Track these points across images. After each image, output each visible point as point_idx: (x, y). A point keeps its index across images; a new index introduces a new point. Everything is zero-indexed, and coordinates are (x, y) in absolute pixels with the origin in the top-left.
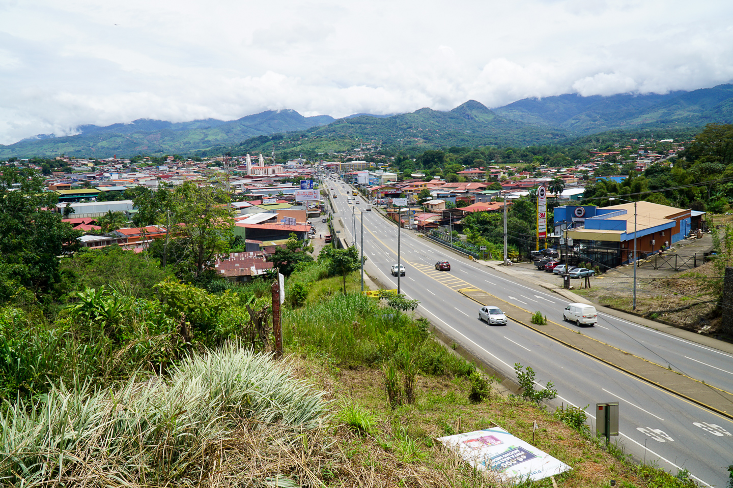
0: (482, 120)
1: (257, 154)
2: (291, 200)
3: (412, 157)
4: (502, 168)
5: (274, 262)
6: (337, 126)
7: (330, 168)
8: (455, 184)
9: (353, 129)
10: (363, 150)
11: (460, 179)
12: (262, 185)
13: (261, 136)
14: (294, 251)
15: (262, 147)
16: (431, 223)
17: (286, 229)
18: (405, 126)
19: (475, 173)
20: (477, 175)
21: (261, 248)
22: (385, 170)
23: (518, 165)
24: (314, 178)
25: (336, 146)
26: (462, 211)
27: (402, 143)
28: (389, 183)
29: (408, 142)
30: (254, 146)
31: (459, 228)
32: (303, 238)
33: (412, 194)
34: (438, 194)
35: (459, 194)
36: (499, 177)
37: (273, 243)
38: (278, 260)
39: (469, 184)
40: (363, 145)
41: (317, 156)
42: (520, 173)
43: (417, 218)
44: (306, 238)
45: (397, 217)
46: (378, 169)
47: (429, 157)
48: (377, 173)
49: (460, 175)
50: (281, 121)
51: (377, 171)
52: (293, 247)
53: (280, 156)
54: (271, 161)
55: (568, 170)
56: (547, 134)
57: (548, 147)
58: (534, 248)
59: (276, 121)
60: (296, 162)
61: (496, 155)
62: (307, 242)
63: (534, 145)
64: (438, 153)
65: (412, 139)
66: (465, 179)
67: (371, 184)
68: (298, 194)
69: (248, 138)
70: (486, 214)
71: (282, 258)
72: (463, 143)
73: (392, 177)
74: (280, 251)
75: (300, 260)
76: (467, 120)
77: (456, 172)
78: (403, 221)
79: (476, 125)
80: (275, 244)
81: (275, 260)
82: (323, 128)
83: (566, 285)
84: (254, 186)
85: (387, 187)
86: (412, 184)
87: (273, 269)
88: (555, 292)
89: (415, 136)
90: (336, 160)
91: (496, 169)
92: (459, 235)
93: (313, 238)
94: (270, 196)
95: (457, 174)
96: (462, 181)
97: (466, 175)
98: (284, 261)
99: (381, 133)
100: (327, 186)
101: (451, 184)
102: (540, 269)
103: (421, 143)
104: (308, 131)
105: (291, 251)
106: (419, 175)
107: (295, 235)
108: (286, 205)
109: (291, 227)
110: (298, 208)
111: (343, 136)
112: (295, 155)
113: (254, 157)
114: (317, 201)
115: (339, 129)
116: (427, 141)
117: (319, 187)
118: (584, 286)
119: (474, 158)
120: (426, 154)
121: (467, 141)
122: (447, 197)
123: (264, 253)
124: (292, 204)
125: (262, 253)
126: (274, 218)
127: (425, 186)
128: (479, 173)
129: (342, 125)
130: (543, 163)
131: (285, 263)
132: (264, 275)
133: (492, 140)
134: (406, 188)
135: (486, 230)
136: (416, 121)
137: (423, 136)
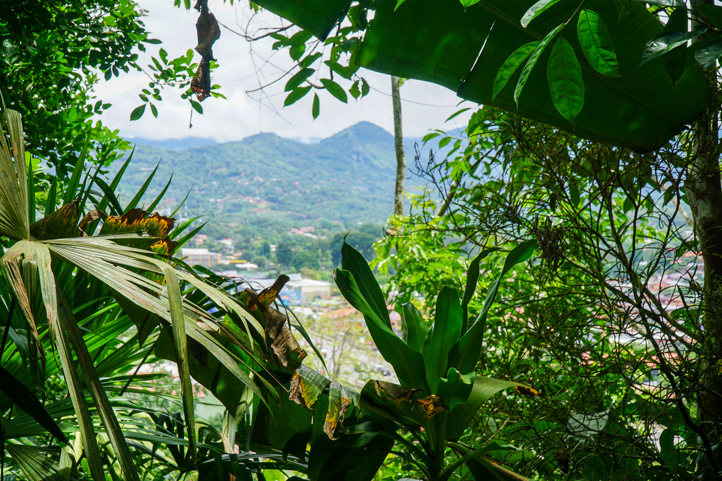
18: (224, 171)
27: (221, 207)
29: (234, 205)
65: (242, 200)
76: (355, 164)
79: (374, 175)
89: (248, 193)
103: (262, 210)
116: (275, 205)
121: (362, 209)
136: (247, 160)
137: (266, 194)
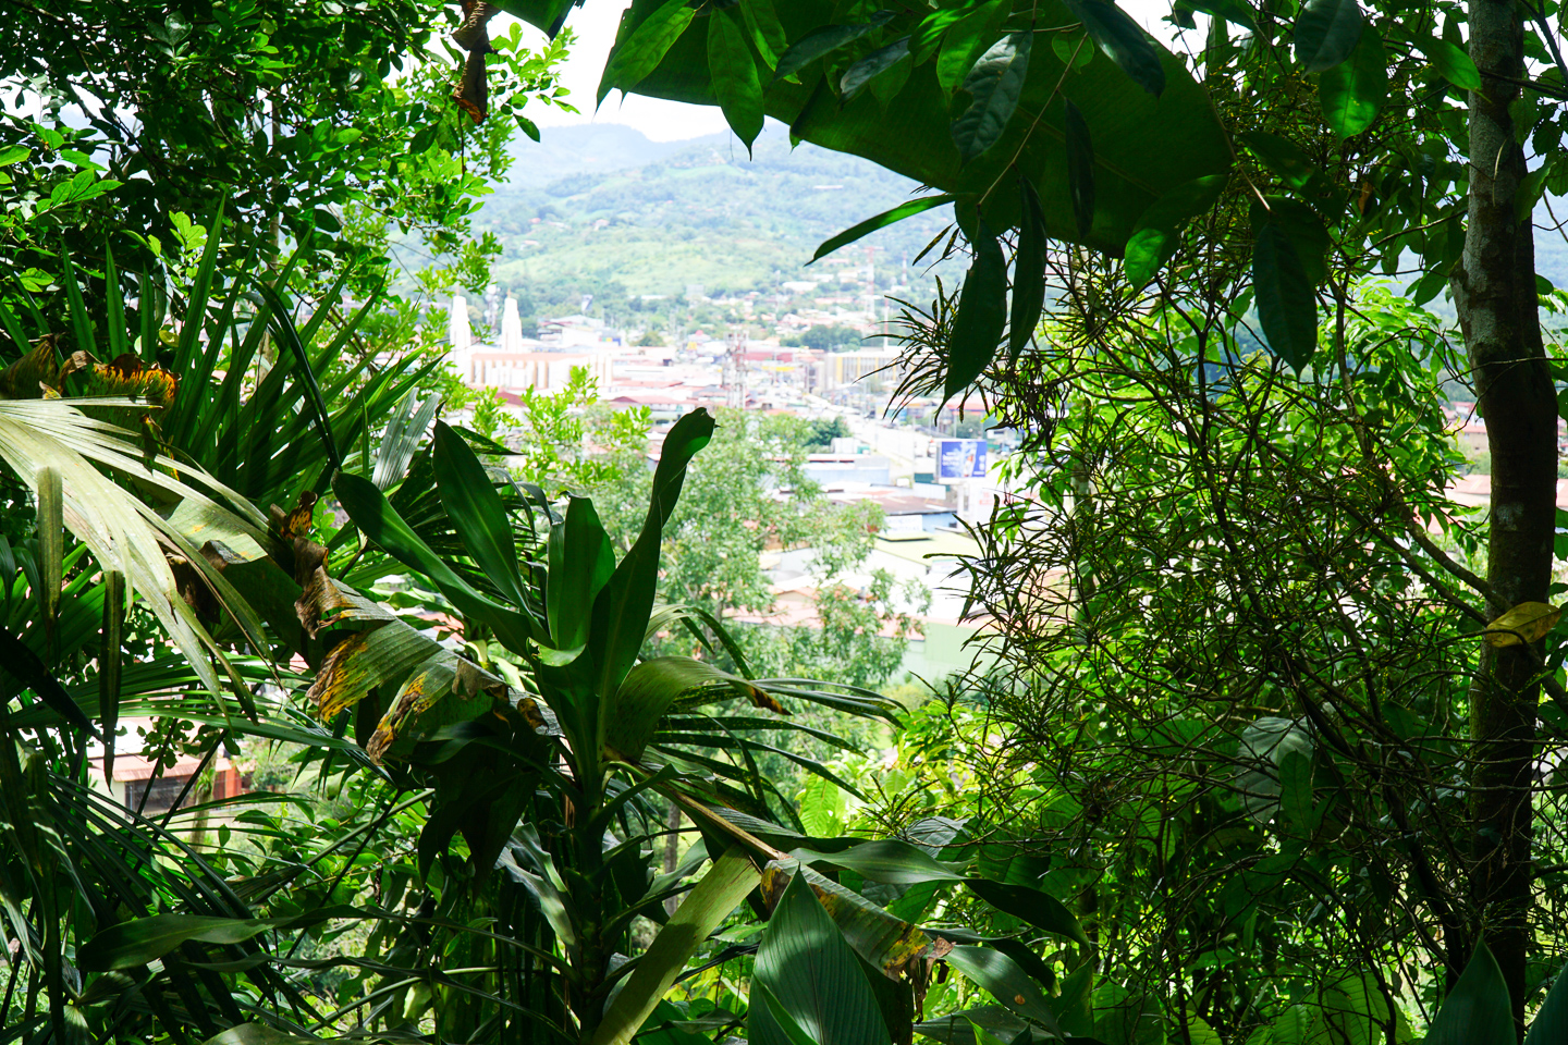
6: (680, 174)
9: (752, 191)
82: (618, 183)
104: (552, 192)
115: (692, 191)
129: (704, 171)
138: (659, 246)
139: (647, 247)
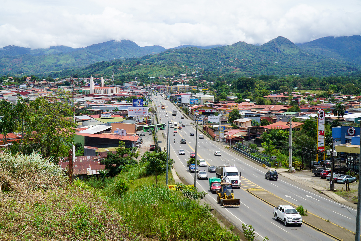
0: (289, 53)
1: (99, 77)
2: (124, 115)
3: (229, 82)
4: (303, 94)
5: (106, 164)
6: (167, 55)
7: (159, 90)
8: (262, 106)
9: (180, 57)
10: (188, 75)
11: (266, 102)
12: (102, 102)
13: (104, 62)
14: (122, 156)
15: (104, 70)
16: (237, 138)
17: (118, 138)
18: (224, 57)
19: (279, 98)
20: (281, 99)
21: (96, 153)
22: (204, 93)
23: (316, 92)
24: (145, 97)
25: (165, 71)
26: (265, 128)
27: (221, 70)
28: (207, 104)
29: (226, 69)
30: (98, 70)
31: (259, 142)
32: (131, 146)
33: (225, 113)
34: (245, 114)
35: (263, 115)
36: (299, 102)
37: (107, 150)
38: (110, 162)
39: (273, 107)
40: (188, 72)
41: (149, 79)
42: (317, 98)
43: (226, 133)
44: (134, 146)
45: (211, 132)
46: (199, 92)
47: (242, 83)
48: (197, 95)
49: (266, 99)
50: (120, 49)
51: (197, 94)
52: (121, 153)
53: (118, 79)
54: (111, 82)
55: (356, 98)
56: (343, 67)
57: (342, 77)
58: (314, 159)
59: (117, 50)
60: (132, 83)
61: (299, 83)
62: (135, 150)
63: (332, 76)
64: (250, 80)
65: (229, 68)
66: (270, 102)
67: (192, 104)
68: (130, 110)
69: (92, 63)
70: (281, 131)
71: (112, 161)
72: (272, 72)
73: (210, 99)
74: (111, 156)
75: (127, 163)
76: (276, 53)
77: (263, 96)
78: (215, 135)
79: (283, 57)
80: (108, 151)
81: (106, 163)
82: (155, 57)
83: (332, 188)
84: (95, 103)
85: (205, 107)
86: (225, 105)
87: (105, 170)
88: (322, 193)
89: (232, 65)
90: (165, 83)
91: (298, 94)
92: (258, 147)
93: (140, 147)
94: (108, 111)
95: (265, 98)
96: (267, 104)
97: (272, 99)
98: (114, 164)
99: (203, 62)
100: (155, 104)
101: (258, 106)
102: (316, 176)
103: (237, 71)
104: (143, 58)
105: (119, 156)
106: (232, 98)
107: (124, 143)
108: (119, 119)
109: (122, 137)
110: (129, 122)
111: (171, 63)
112: (131, 78)
113: (96, 79)
114: (146, 117)
115: (169, 58)
116: (242, 69)
117: (148, 105)
118: (345, 189)
119: (280, 85)
120: (239, 80)
121: (276, 70)
122: (253, 116)
123: (99, 157)
124: (125, 118)
125: (97, 157)
126: (109, 129)
127: (236, 107)
128: (283, 98)
129: (171, 54)
130: (338, 91)
131: (115, 165)
132: (97, 175)
133: (297, 71)
134: (220, 108)
135: (281, 144)
136: (233, 52)
137: (239, 65)
138: (158, 68)
139: (156, 68)
